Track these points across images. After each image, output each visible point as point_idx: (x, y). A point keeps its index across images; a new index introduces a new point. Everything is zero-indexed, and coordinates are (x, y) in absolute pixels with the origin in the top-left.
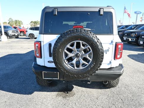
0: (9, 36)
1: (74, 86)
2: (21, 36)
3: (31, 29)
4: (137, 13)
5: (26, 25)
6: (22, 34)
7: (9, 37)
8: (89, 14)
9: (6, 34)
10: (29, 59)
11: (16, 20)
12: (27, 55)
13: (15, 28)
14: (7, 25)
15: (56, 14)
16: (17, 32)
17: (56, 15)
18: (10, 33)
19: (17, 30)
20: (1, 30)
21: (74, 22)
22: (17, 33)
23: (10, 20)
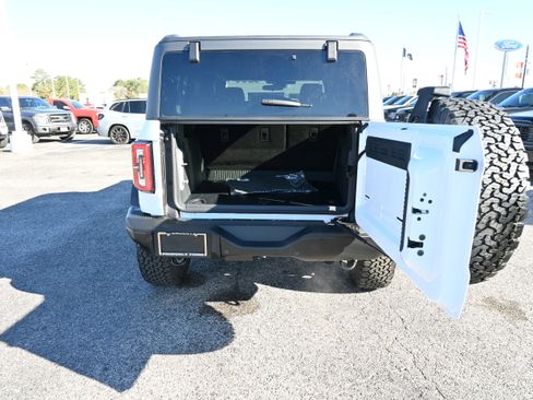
0: (39, 135)
1: (259, 285)
2: (80, 133)
3: (118, 107)
4: (507, 45)
5: (98, 95)
6: (84, 127)
7: (37, 138)
8: (295, 57)
9: (29, 125)
10: (114, 207)
11: (61, 75)
12: (103, 197)
13: (60, 105)
14: (28, 96)
15: (198, 59)
16: (67, 118)
17: (196, 61)
18: (42, 122)
19: (65, 112)
20: (12, 112)
21: (264, 83)
22: (68, 124)
23: (39, 76)
